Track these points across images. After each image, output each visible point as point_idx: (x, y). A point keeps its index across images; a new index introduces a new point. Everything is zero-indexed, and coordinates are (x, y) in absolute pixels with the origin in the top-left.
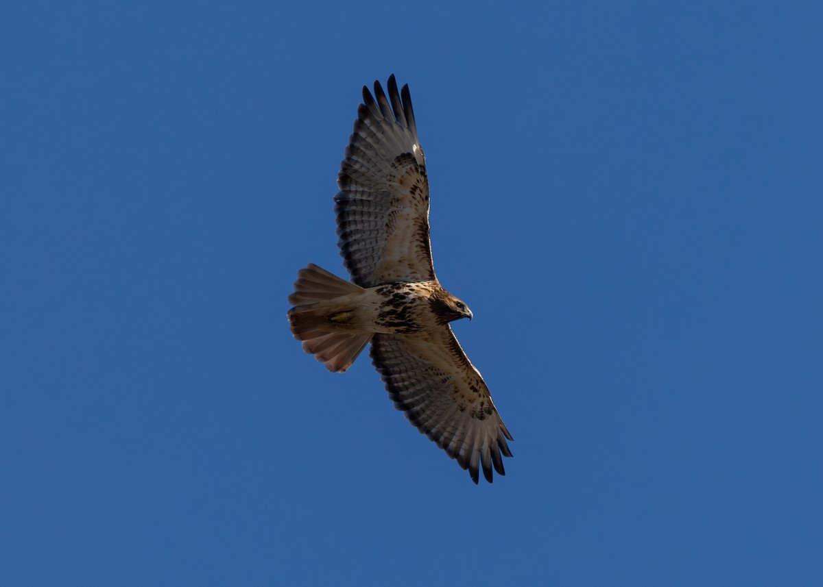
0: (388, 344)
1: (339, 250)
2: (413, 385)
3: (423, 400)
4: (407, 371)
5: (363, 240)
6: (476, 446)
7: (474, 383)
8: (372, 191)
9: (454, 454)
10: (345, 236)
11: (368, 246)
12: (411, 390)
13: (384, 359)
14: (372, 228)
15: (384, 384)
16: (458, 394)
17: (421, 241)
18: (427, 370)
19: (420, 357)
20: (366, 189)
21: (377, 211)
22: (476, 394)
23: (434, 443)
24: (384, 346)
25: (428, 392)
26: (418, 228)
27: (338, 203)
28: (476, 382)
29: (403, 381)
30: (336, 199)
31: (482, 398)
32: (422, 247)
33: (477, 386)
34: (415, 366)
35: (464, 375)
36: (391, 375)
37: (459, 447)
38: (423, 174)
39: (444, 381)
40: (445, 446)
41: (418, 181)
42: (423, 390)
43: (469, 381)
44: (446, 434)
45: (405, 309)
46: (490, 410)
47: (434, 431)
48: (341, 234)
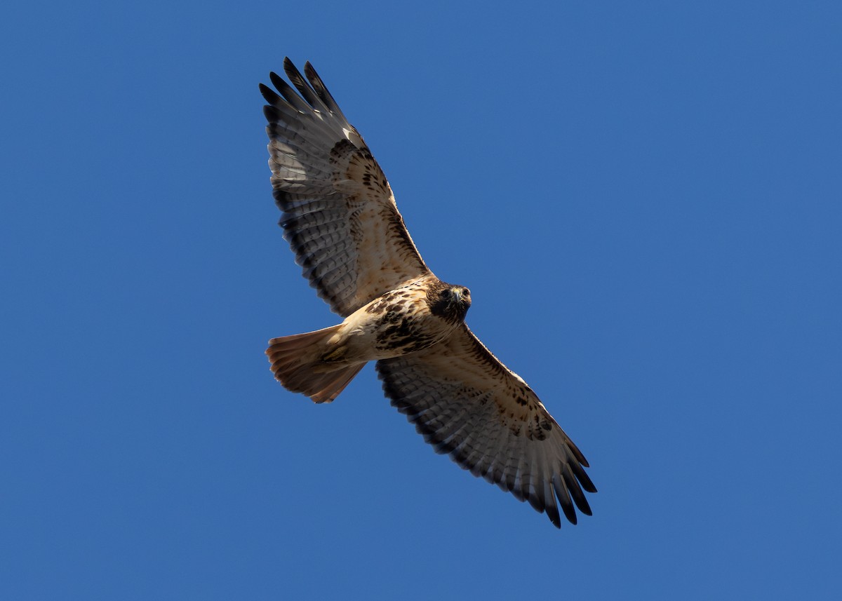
0: (402, 374)
1: (307, 281)
2: (448, 417)
3: (467, 432)
4: (435, 402)
5: (331, 259)
6: (546, 477)
7: (519, 393)
8: (319, 199)
9: (523, 494)
10: (307, 262)
11: (339, 264)
12: (449, 425)
13: (404, 395)
14: (336, 241)
15: (413, 426)
16: (505, 414)
17: (398, 237)
18: (459, 394)
19: (446, 379)
20: (312, 200)
21: (334, 220)
22: (526, 407)
23: (495, 486)
24: (398, 377)
25: (470, 421)
26: (388, 222)
27: (286, 228)
28: (520, 391)
29: (435, 415)
30: (281, 224)
31: (534, 409)
32: (401, 243)
33: (524, 396)
34: (443, 392)
35: (503, 386)
36: (418, 412)
37: (526, 485)
38: (369, 157)
39: (484, 401)
40: (510, 486)
41: (367, 167)
42: (463, 421)
43: (512, 392)
44: (506, 471)
45: (405, 321)
46: (548, 424)
47: (490, 470)
48: (303, 262)
